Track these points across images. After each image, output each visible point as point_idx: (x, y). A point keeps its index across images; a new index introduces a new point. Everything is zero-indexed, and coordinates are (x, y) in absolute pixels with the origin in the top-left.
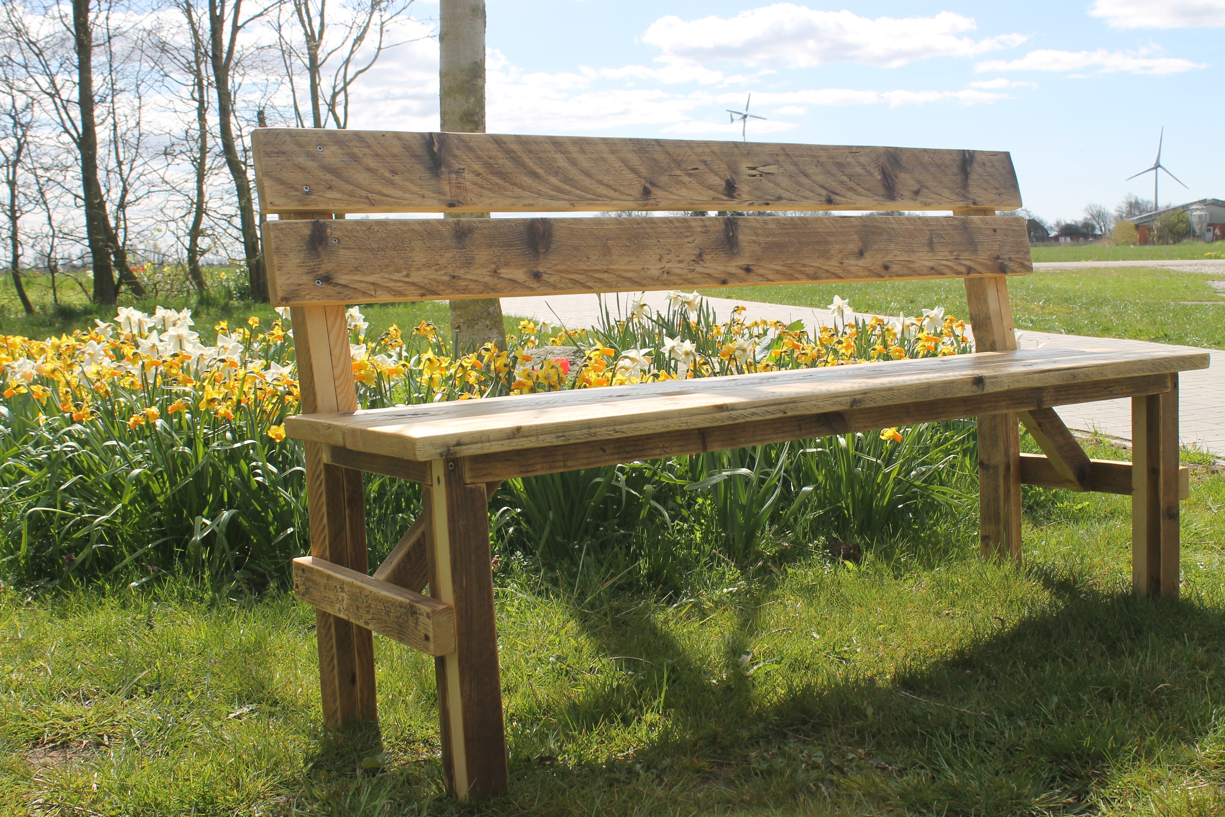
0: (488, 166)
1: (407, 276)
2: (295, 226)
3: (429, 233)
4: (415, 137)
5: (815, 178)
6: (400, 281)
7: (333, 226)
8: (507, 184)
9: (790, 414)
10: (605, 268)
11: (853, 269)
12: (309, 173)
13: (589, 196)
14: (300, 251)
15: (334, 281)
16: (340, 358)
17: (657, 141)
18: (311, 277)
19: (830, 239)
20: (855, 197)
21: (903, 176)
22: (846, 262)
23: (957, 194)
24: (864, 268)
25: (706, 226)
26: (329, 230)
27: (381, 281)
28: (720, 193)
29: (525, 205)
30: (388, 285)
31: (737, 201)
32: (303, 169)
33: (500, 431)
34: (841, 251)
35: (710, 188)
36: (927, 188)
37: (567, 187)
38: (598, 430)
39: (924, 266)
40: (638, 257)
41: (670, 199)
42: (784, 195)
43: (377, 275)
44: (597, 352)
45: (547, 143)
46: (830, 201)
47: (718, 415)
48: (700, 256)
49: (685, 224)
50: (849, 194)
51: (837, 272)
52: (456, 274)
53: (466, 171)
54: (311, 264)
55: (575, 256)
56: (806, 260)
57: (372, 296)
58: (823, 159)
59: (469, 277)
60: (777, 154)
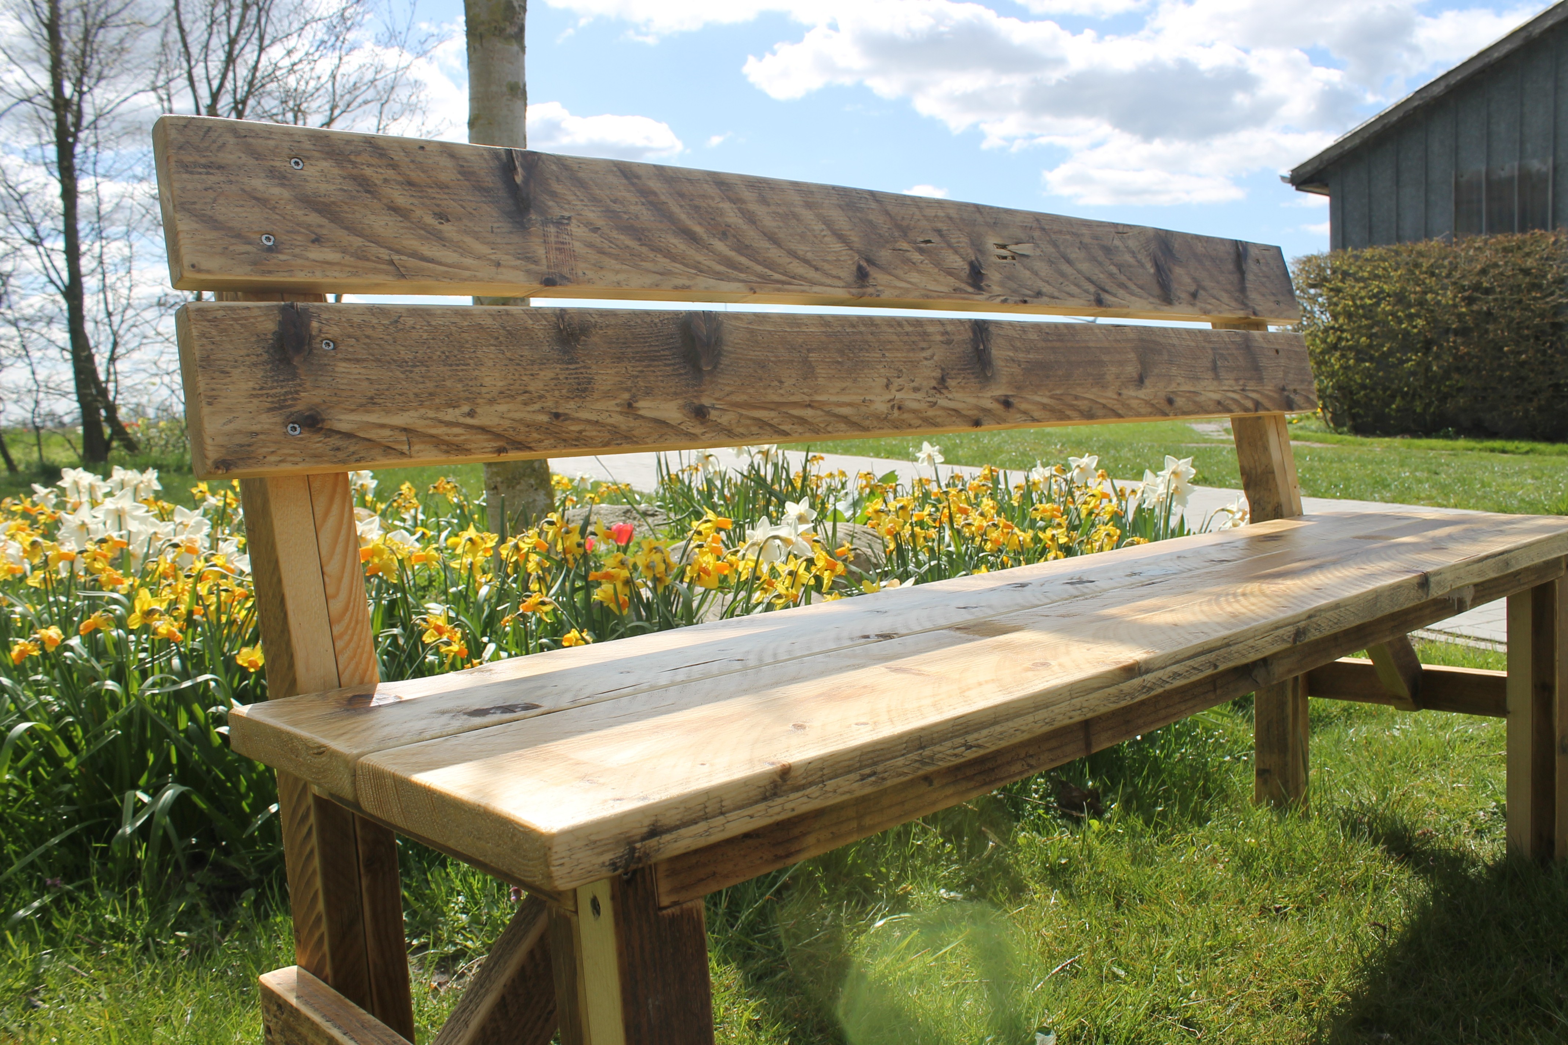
0: (610, 214)
1: (471, 414)
2: (246, 313)
3: (510, 333)
4: (481, 155)
5: (1079, 266)
6: (457, 424)
7: (324, 316)
8: (644, 249)
9: (1222, 667)
10: (807, 398)
11: (1134, 403)
12: (273, 209)
13: (777, 276)
14: (255, 365)
15: (327, 425)
16: (340, 579)
17: (872, 194)
18: (277, 418)
19: (1106, 358)
20: (1127, 296)
21: (1178, 271)
22: (1124, 392)
23: (1236, 300)
24: (1147, 402)
25: (947, 333)
26: (315, 324)
27: (420, 425)
28: (962, 281)
29: (676, 288)
30: (433, 431)
31: (986, 295)
32: (262, 201)
33: (745, 783)
34: (1117, 377)
35: (950, 272)
36: (1204, 289)
37: (743, 260)
39: (1210, 399)
40: (855, 381)
41: (895, 287)
42: (1044, 290)
43: (412, 413)
46: (1099, 302)
47: (1126, 686)
48: (942, 380)
50: (1121, 292)
51: (1115, 407)
52: (560, 411)
53: (574, 221)
54: (278, 390)
55: (761, 379)
56: (1079, 389)
57: (403, 454)
58: (1087, 240)
59: (584, 415)
60: (1031, 228)
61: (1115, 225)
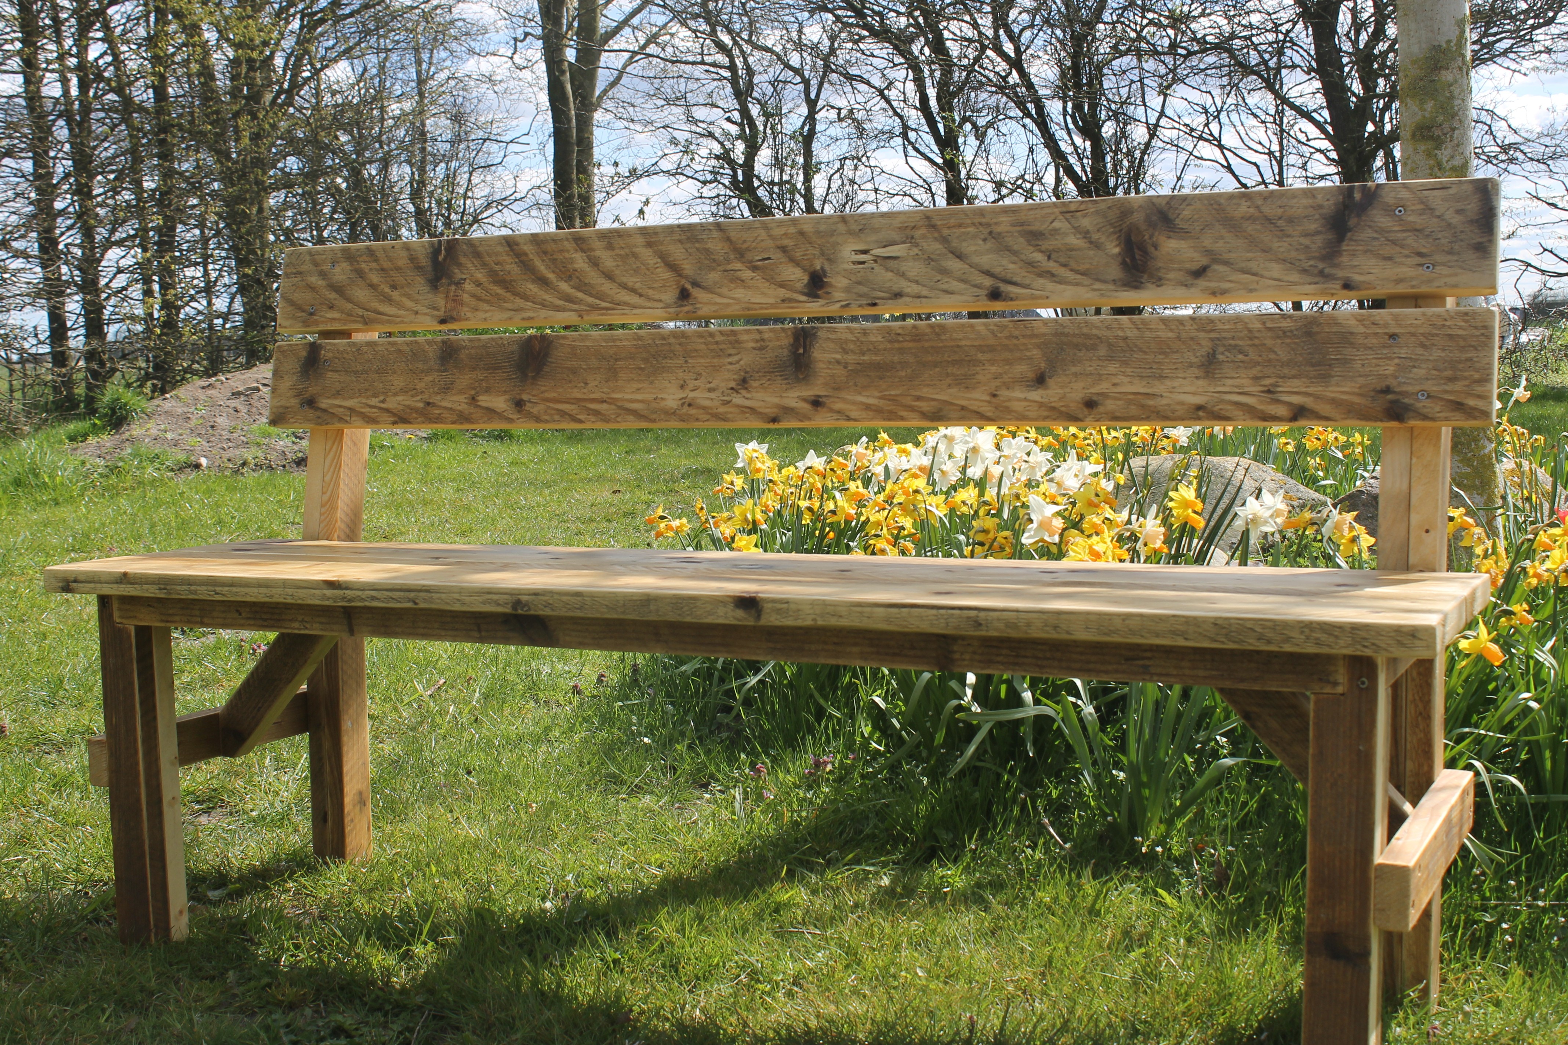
0: (493, 273)
2: (297, 348)
3: (415, 354)
4: (425, 246)
5: (976, 259)
6: (375, 407)
7: (327, 348)
8: (508, 295)
10: (604, 396)
11: (1018, 406)
12: (317, 292)
13: (604, 304)
15: (317, 405)
18: (298, 401)
19: (981, 356)
21: (1172, 245)
22: (1004, 393)
23: (1305, 271)
24: (1041, 405)
25: (763, 340)
26: (324, 352)
27: (358, 407)
28: (796, 292)
29: (523, 319)
30: (363, 410)
31: (822, 302)
32: (312, 289)
34: (995, 377)
35: (781, 285)
37: (580, 295)
39: (1182, 403)
40: (652, 383)
41: (716, 304)
42: (907, 290)
43: (354, 400)
45: (567, 240)
46: (995, 296)
48: (743, 382)
49: (732, 338)
50: (1042, 282)
51: (981, 410)
52: (431, 401)
53: (468, 281)
54: (301, 386)
55: (570, 382)
56: (925, 390)
57: (347, 421)
59: (444, 404)
60: (914, 227)
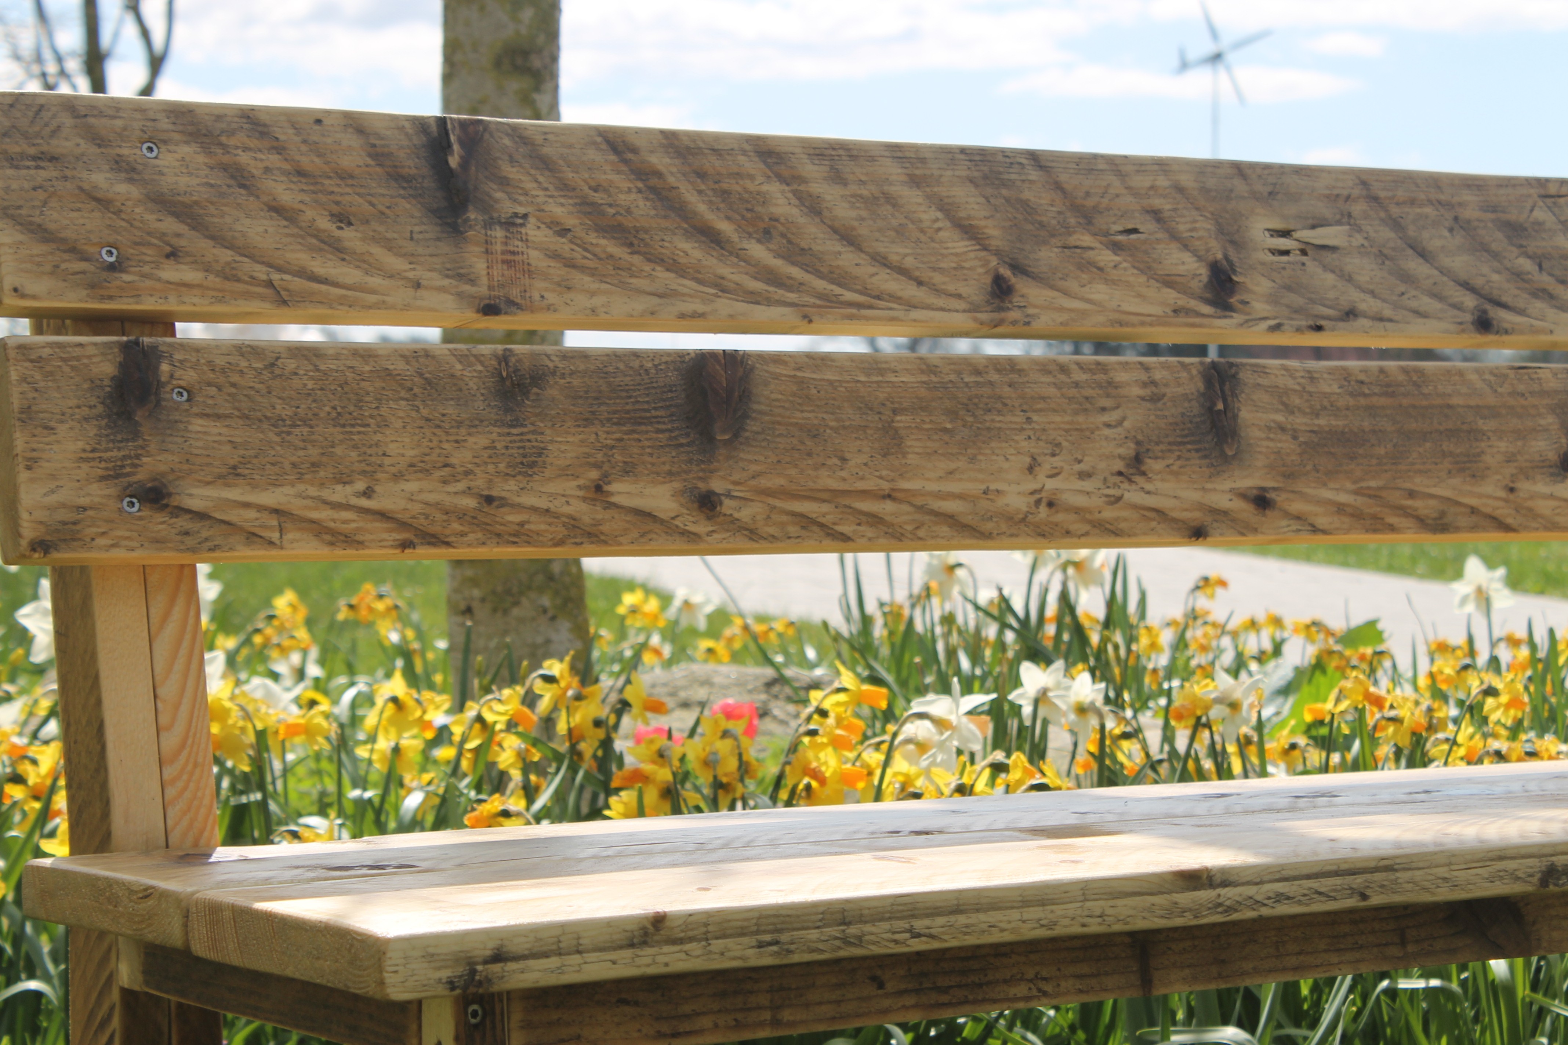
0: (588, 208)
1: (368, 493)
2: (78, 352)
3: (428, 382)
4: (402, 129)
5: (1446, 261)
6: (347, 507)
7: (178, 356)
8: (637, 259)
9: (1376, 900)
10: (886, 486)
11: (1544, 507)
12: (118, 213)
13: (849, 296)
14: (86, 419)
15: (175, 501)
16: (177, 706)
17: (1034, 157)
18: (111, 490)
20: (1551, 313)
22: (1525, 487)
25: (1153, 383)
26: (165, 367)
27: (296, 506)
28: (1192, 296)
29: (682, 316)
30: (314, 515)
31: (1238, 318)
32: (103, 203)
33: (610, 923)
34: (1510, 459)
35: (1168, 282)
37: (796, 272)
38: (868, 928)
40: (973, 459)
41: (1061, 309)
42: (1362, 306)
43: (287, 490)
44: (842, 697)
45: (744, 152)
46: (1484, 325)
47: (1185, 898)
48: (1137, 460)
49: (1100, 377)
50: (1538, 306)
51: (1498, 513)
52: (494, 493)
53: (532, 220)
54: (115, 453)
55: (809, 454)
56: (1418, 480)
57: (271, 543)
58: (1470, 213)
59: (528, 500)
60: (1348, 198)
61: (1541, 183)
